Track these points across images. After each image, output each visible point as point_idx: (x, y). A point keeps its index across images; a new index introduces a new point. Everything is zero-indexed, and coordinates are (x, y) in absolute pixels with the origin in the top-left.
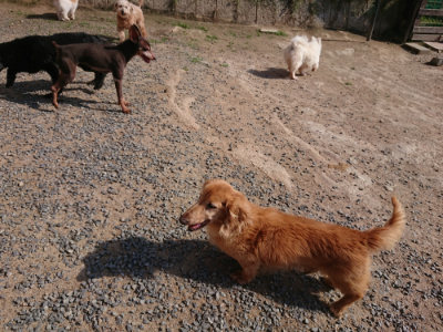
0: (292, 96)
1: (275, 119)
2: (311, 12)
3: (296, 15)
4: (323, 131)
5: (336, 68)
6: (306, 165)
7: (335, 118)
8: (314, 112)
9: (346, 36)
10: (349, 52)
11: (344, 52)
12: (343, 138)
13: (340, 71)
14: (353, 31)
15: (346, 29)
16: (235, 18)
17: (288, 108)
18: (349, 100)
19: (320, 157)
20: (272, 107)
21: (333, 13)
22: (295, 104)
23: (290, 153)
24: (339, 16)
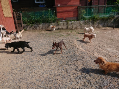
0: (101, 43)
1: (99, 48)
2: (99, 24)
3: (95, 25)
4: (110, 50)
5: (108, 36)
6: (109, 56)
7: (112, 47)
8: (107, 46)
9: (108, 28)
10: (110, 32)
11: (109, 32)
12: (115, 51)
13: (109, 37)
14: (110, 27)
15: (108, 26)
16: (81, 28)
17: (101, 46)
18: (114, 43)
19: (111, 55)
20: (97, 46)
21: (104, 24)
22: (102, 45)
23: (105, 54)
24: (106, 24)
